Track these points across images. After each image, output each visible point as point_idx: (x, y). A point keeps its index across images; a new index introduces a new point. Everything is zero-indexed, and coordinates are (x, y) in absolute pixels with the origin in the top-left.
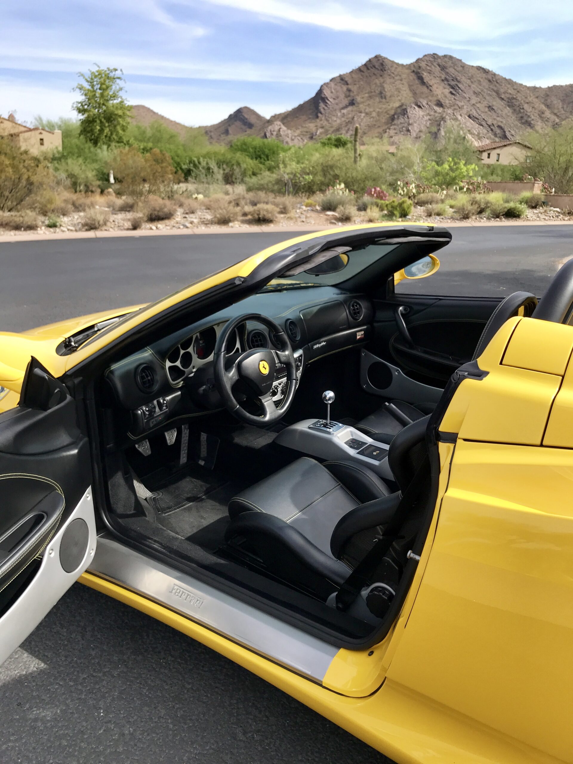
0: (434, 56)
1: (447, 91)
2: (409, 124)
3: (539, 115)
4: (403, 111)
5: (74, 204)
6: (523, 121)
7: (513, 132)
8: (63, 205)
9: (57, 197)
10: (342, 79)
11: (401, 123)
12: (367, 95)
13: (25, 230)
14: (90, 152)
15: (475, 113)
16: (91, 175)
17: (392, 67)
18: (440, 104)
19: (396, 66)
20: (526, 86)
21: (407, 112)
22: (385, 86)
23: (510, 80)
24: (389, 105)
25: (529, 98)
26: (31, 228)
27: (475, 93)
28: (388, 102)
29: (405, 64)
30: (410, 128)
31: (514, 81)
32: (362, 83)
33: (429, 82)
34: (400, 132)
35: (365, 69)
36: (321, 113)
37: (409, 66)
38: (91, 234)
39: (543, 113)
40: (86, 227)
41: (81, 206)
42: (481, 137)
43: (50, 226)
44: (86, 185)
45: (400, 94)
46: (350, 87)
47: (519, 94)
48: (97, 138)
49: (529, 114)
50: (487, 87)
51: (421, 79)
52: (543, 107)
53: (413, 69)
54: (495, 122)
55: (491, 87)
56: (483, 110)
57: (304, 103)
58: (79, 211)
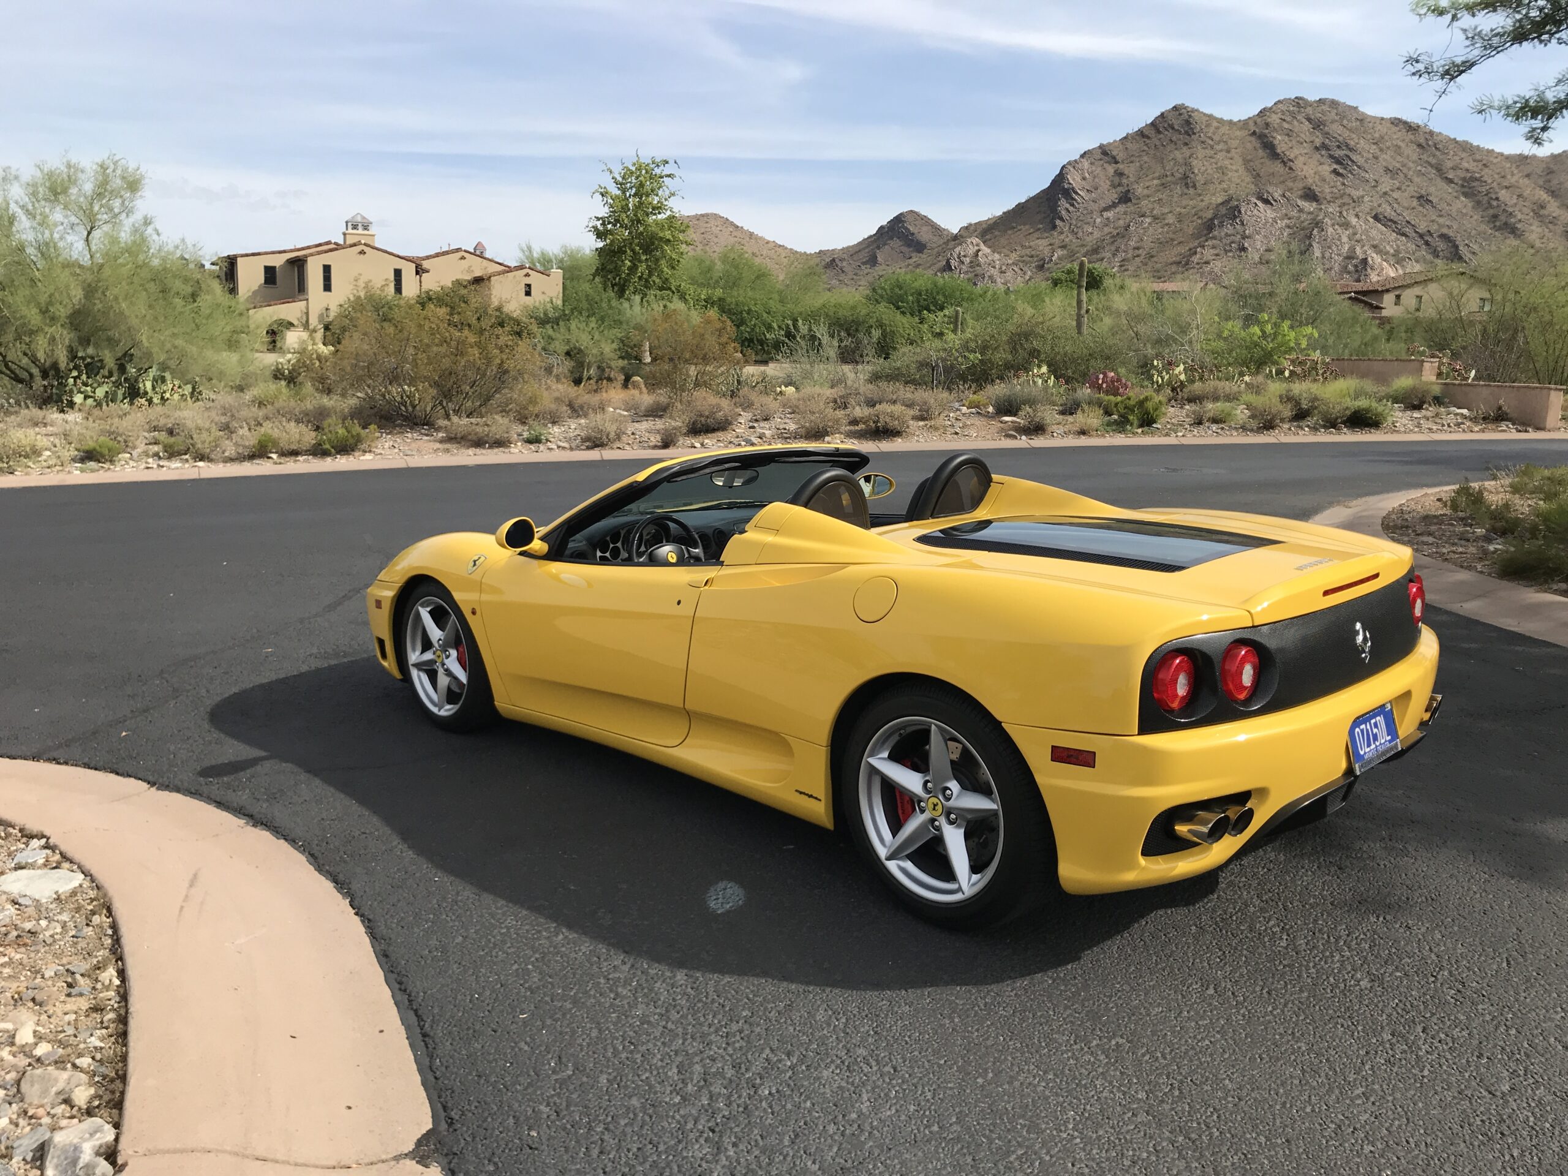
0: (1299, 103)
1: (1327, 169)
2: (1244, 237)
3: (1533, 211)
4: (1232, 211)
5: (571, 405)
6: (1498, 224)
7: (1475, 247)
8: (553, 406)
9: (545, 394)
10: (1105, 152)
11: (1227, 235)
12: (1156, 182)
13: (491, 447)
14: (611, 308)
15: (1388, 211)
16: (609, 349)
17: (1208, 126)
18: (1310, 195)
19: (1215, 124)
20: (1502, 154)
21: (1240, 212)
22: (1194, 163)
23: (1466, 142)
24: (1202, 201)
25: (1509, 177)
26: (500, 443)
27: (1387, 170)
28: (1200, 195)
29: (1235, 119)
30: (1246, 245)
31: (1475, 144)
32: (1145, 158)
33: (1288, 153)
34: (1226, 251)
35: (1152, 133)
36: (1062, 219)
37: (1244, 124)
38: (594, 455)
39: (1543, 207)
40: (588, 444)
41: (582, 407)
42: (1403, 259)
43: (529, 441)
44: (599, 367)
45: (1226, 178)
46: (1120, 166)
47: (1486, 170)
48: (626, 281)
49: (1510, 210)
50: (1415, 157)
51: (1269, 147)
52: (1544, 196)
53: (1253, 128)
54: (1434, 228)
55: (1425, 157)
56: (1406, 205)
57: (1027, 201)
58: (578, 416)
